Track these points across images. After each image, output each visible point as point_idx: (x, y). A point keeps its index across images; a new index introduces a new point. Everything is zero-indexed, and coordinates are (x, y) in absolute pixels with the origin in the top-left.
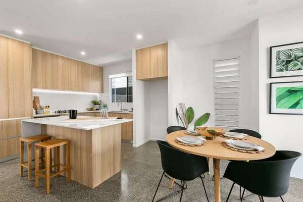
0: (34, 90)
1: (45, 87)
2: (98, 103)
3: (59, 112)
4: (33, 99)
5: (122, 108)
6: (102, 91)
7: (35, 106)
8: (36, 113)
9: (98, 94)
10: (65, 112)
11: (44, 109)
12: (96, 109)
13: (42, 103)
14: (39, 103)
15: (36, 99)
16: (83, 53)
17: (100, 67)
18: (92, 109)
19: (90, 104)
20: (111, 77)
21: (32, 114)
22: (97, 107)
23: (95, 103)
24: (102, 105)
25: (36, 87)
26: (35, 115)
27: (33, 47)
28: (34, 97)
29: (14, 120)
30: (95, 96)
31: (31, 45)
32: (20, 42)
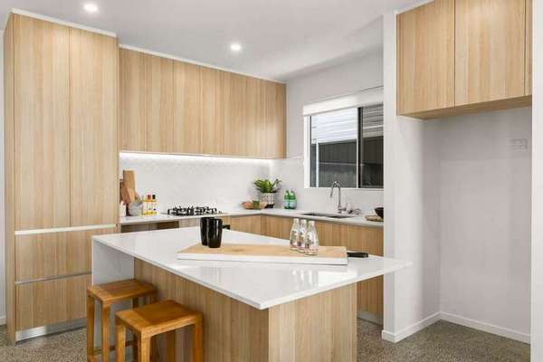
0: (123, 155)
1: (147, 148)
2: (271, 186)
3: (177, 212)
4: (121, 177)
5: (343, 206)
6: (283, 154)
7: (124, 196)
8: (128, 214)
9: (270, 163)
10: (190, 212)
11: (145, 204)
12: (265, 204)
13: (141, 188)
14: (134, 189)
15: (127, 179)
16: (236, 47)
17: (277, 84)
18: (255, 205)
19: (249, 192)
20: (307, 110)
21: (118, 217)
22: (269, 198)
23: (264, 187)
24: (282, 194)
25: (127, 148)
26: (124, 220)
27: (120, 46)
28: (124, 172)
29: (82, 231)
30: (264, 169)
31: (117, 40)
32: (94, 34)
